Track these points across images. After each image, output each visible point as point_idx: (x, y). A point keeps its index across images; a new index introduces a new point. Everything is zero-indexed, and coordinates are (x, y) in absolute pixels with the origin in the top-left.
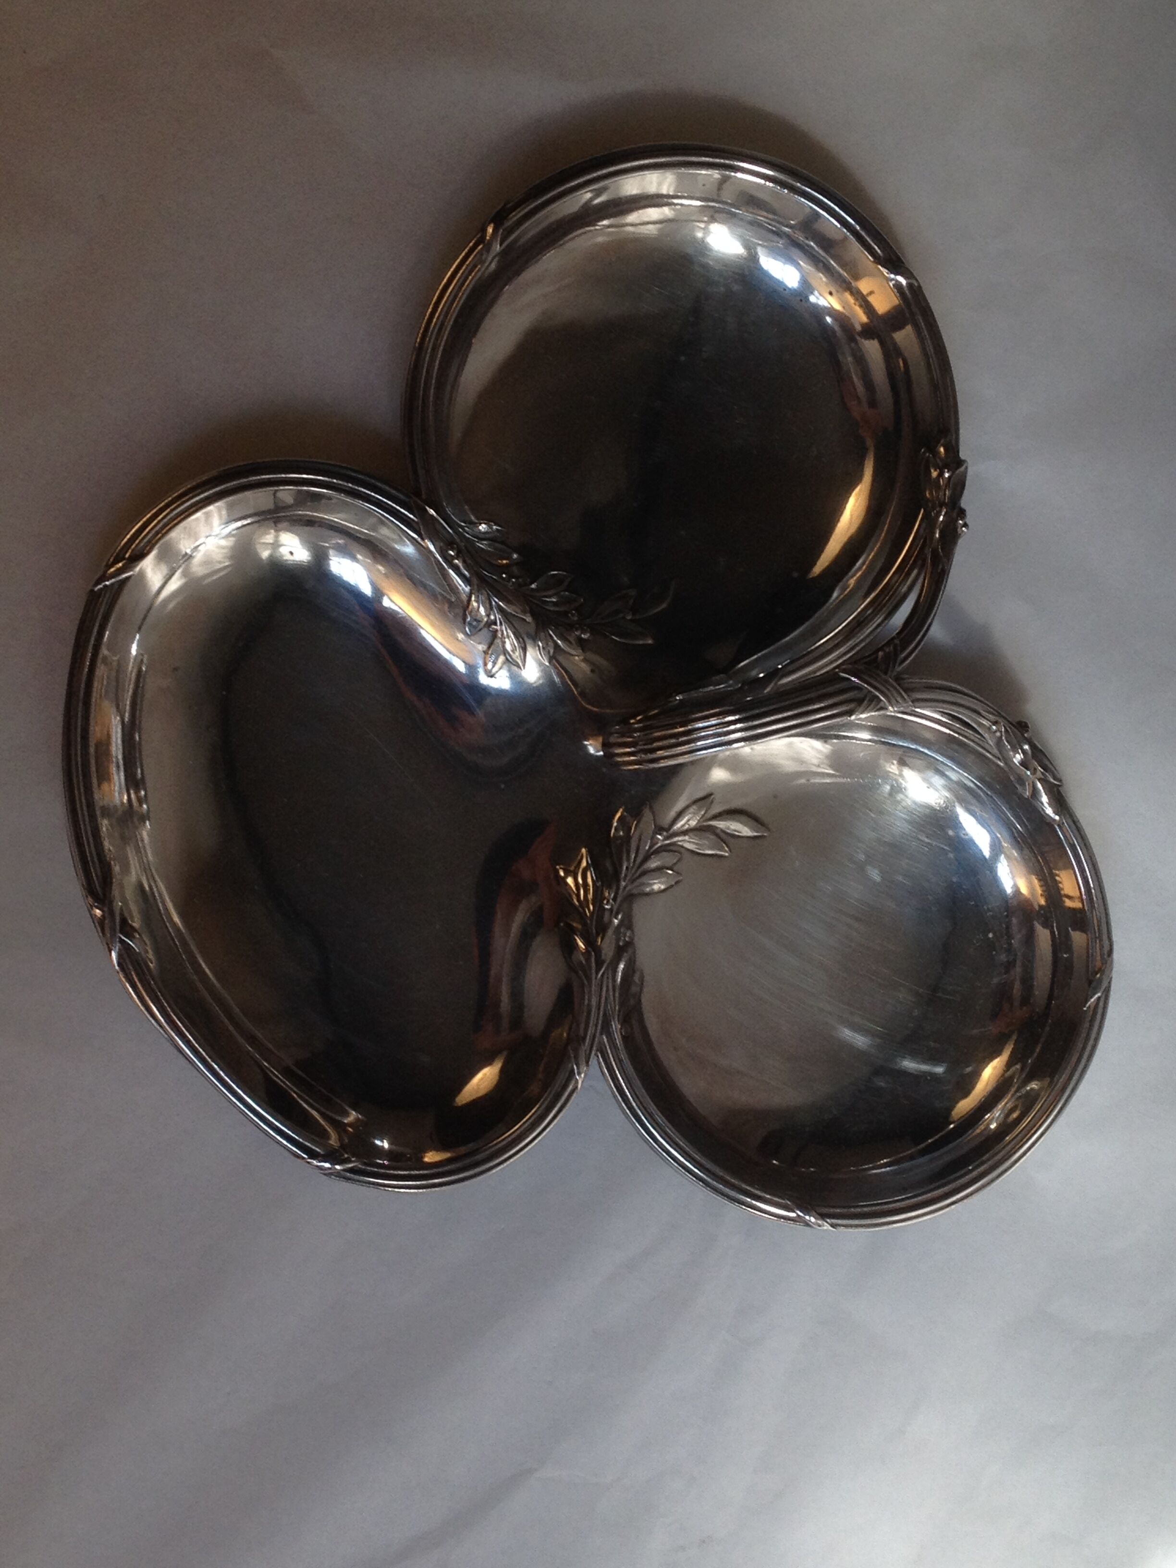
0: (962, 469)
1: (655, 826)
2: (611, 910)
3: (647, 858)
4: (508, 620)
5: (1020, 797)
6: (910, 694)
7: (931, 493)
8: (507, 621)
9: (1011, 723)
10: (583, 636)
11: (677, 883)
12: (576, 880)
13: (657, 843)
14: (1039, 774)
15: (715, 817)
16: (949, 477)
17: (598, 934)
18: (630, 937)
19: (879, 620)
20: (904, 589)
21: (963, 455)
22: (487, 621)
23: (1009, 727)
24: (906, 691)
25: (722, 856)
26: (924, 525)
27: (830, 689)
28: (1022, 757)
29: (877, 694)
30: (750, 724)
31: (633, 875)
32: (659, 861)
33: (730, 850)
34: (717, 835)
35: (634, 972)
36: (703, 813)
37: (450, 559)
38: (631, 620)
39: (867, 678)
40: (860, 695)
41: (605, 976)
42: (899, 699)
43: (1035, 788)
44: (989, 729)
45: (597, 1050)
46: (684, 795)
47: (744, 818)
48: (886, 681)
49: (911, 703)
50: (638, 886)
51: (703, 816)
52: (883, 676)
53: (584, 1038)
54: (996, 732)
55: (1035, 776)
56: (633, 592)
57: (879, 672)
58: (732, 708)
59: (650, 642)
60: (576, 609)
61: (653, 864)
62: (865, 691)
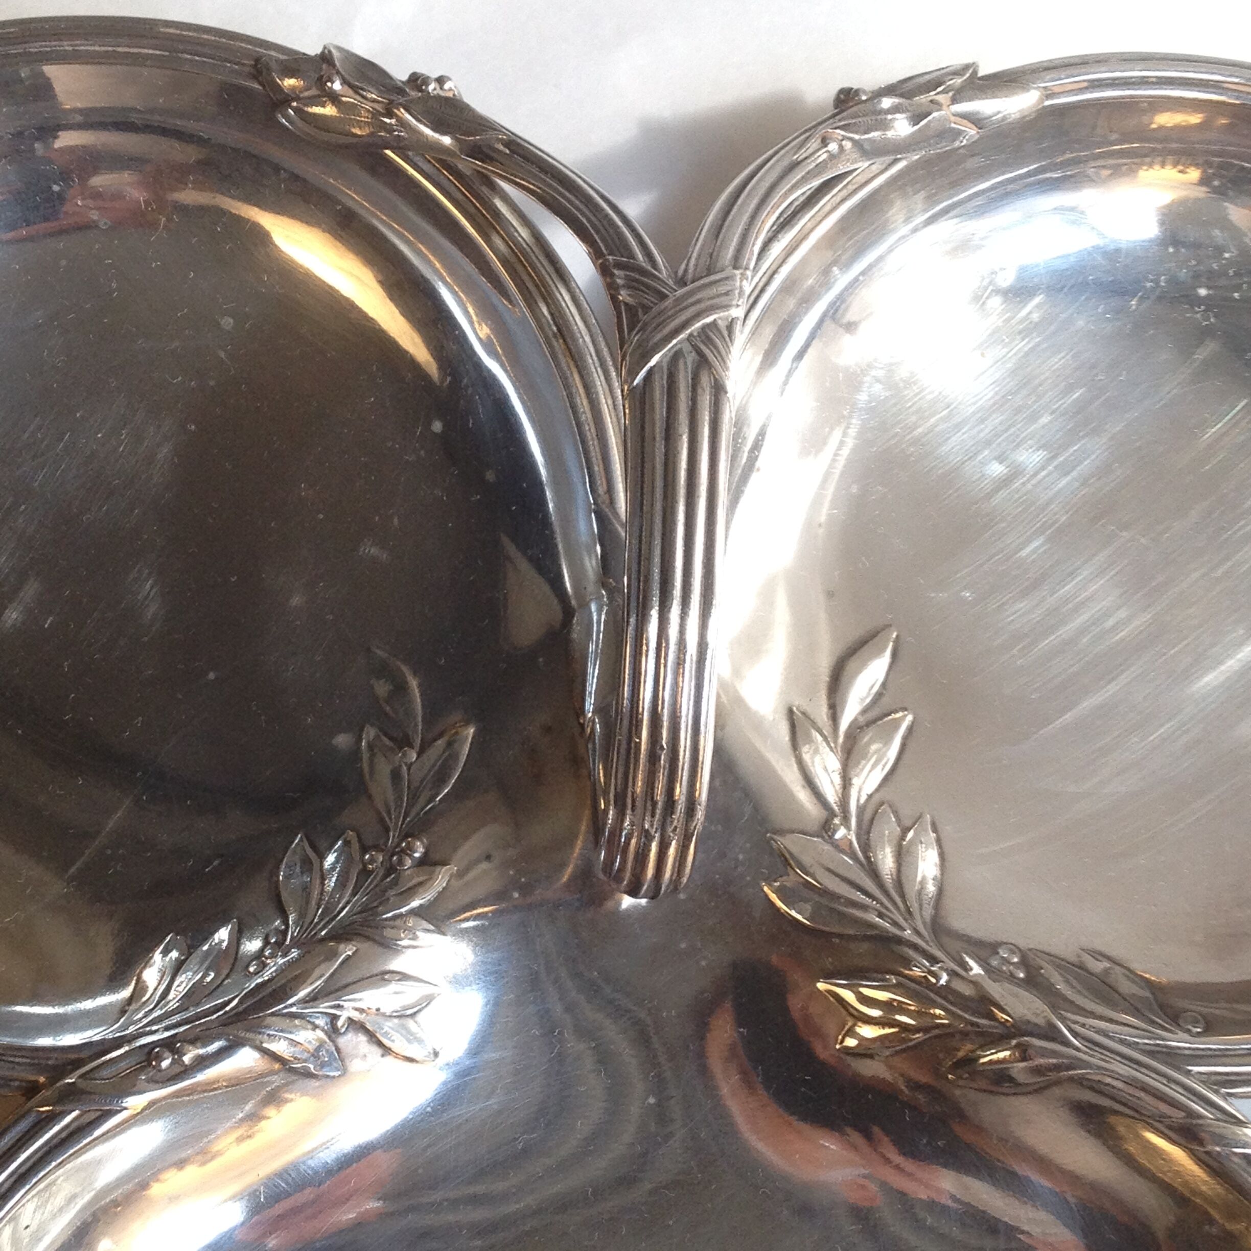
0: (336, 54)
1: (818, 837)
2: (952, 974)
3: (873, 872)
4: (337, 990)
5: (973, 149)
6: (719, 265)
7: (359, 124)
8: (339, 993)
9: (834, 116)
10: (417, 855)
11: (935, 830)
12: (869, 1021)
13: (851, 843)
14: (941, 98)
15: (834, 718)
16: (344, 82)
17: (992, 1017)
18: (1012, 952)
19: (567, 297)
20: (524, 233)
21: (313, 49)
22: (326, 1033)
23: (840, 120)
24: (710, 271)
25: (910, 729)
26: (418, 160)
27: (660, 411)
28: (904, 115)
29: (698, 325)
30: (677, 592)
31: (898, 908)
32: (883, 849)
33: (906, 709)
34: (869, 724)
35: (1082, 967)
36: (819, 738)
37: (177, 1069)
38: (419, 755)
39: (659, 336)
40: (691, 358)
41: (1077, 1028)
42: (722, 289)
43: (964, 116)
44: (832, 157)
45: (1216, 1092)
46: (774, 762)
47: (852, 665)
48: (678, 301)
49: (737, 272)
50: (921, 906)
51: (825, 738)
52: (668, 303)
53: (1191, 1114)
54: (841, 147)
55: (944, 107)
56: (370, 733)
57: (655, 310)
58: (632, 620)
59: (471, 731)
60: (364, 850)
61: (887, 861)
62: (687, 347)
